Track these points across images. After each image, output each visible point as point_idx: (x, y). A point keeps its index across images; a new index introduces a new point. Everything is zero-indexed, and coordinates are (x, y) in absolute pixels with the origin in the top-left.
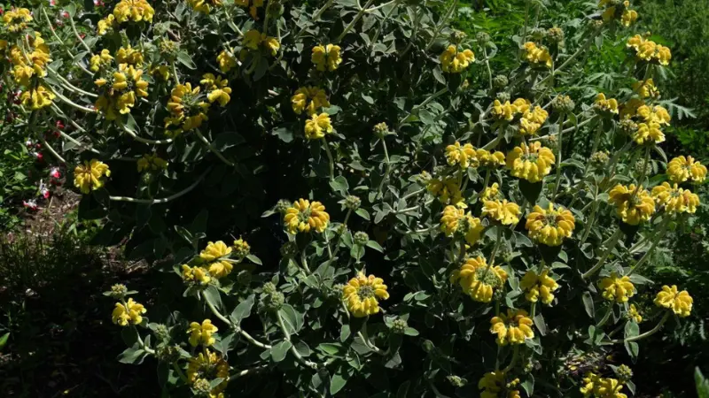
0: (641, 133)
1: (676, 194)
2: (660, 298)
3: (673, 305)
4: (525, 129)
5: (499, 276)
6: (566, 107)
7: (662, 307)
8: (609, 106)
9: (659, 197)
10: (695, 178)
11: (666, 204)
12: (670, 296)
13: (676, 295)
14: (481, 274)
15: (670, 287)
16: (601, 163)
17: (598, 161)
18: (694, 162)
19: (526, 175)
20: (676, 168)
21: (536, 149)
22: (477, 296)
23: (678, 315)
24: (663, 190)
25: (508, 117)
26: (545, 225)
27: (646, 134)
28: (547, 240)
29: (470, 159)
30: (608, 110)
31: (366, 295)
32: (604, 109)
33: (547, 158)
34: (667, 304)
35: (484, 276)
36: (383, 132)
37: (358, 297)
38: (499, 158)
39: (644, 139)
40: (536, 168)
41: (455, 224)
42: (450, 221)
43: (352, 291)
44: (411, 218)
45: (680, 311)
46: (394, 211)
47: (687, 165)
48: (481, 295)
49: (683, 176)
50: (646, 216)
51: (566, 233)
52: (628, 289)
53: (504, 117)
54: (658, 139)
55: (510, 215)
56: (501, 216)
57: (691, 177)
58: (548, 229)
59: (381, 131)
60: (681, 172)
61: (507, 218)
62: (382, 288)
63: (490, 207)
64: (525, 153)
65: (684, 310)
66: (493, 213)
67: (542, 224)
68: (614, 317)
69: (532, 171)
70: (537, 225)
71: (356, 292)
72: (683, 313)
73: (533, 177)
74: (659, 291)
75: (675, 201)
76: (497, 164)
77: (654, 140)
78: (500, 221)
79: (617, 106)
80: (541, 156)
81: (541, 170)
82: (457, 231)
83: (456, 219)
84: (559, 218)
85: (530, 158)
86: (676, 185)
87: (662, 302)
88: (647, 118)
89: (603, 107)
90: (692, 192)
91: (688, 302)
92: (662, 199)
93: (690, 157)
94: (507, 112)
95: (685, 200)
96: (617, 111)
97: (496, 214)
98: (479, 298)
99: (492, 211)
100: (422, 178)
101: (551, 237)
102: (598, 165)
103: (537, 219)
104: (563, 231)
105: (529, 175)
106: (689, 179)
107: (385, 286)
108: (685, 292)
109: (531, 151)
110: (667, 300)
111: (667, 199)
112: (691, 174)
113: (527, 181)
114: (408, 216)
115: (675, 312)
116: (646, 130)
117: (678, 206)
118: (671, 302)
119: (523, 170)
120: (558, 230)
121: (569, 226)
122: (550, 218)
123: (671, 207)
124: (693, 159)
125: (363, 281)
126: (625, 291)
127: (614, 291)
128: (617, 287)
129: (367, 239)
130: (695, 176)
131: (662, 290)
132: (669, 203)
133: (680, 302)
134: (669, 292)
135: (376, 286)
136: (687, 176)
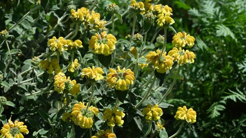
0: (161, 20)
1: (181, 54)
2: (178, 115)
3: (186, 118)
4: (98, 25)
5: (94, 112)
6: (115, 10)
7: (180, 120)
8: (139, 7)
9: (173, 57)
10: (189, 44)
11: (178, 60)
12: (184, 113)
13: (187, 112)
14: (84, 112)
15: (182, 107)
16: (139, 40)
17: (138, 39)
18: (187, 35)
19: (102, 52)
20: (178, 39)
21: (104, 36)
22: (83, 125)
23: (190, 123)
24: (175, 52)
25: (81, 19)
26: (118, 79)
27: (164, 21)
28: (120, 87)
29: (63, 46)
30: (139, 9)
31: (15, 133)
32: (137, 9)
33: (113, 40)
34: (183, 118)
35: (86, 113)
36: (6, 36)
37: (11, 135)
38: (79, 43)
39: (163, 23)
40: (108, 47)
41: (63, 85)
42: (60, 84)
43: (7, 132)
44: (28, 86)
45: (190, 121)
46: (16, 84)
47: (183, 37)
48: (86, 124)
49: (183, 43)
50: (169, 67)
51: (131, 82)
52: (159, 112)
53: (78, 19)
54: (171, 22)
55: (99, 75)
56: (94, 77)
57: (187, 44)
58: (120, 81)
59: (5, 35)
60: (181, 42)
61: (98, 77)
62: (24, 127)
63: (86, 72)
64: (99, 39)
65: (192, 119)
66: (88, 75)
67: (116, 79)
68: (153, 130)
69: (105, 49)
70: (114, 80)
71: (9, 132)
72: (192, 121)
73: (107, 52)
74: (176, 111)
75: (183, 57)
76: (78, 47)
77: (169, 23)
78: (94, 79)
79: (144, 6)
80: (109, 40)
81: (110, 48)
82: (65, 89)
83: (63, 82)
84: (125, 74)
85: (103, 42)
86: (180, 48)
87: (180, 117)
88: (160, 12)
89: (136, 7)
90: (190, 51)
91: (194, 114)
92: (175, 57)
93: (184, 32)
94: (80, 16)
95: (188, 56)
96: (144, 9)
97: (91, 75)
98: (85, 126)
99: (87, 74)
100: (35, 61)
101: (122, 86)
102: (138, 41)
103: (113, 76)
104: (129, 81)
105: (104, 51)
106: (186, 45)
107: (26, 126)
108: (191, 109)
109: (102, 37)
110: (182, 116)
111: (178, 57)
112: (187, 42)
113: (104, 55)
114: (26, 86)
115: (188, 122)
116: (164, 18)
117: (184, 61)
118: (185, 116)
119: (100, 49)
120: (126, 81)
121: (131, 77)
122: (120, 75)
123: (181, 61)
124: (186, 34)
125: (12, 125)
126: (157, 114)
127: (151, 114)
128: (152, 112)
129: (6, 100)
130: (189, 42)
131: (178, 110)
132: (179, 59)
133: (190, 115)
134: (182, 111)
135: (20, 127)
136: (185, 43)
